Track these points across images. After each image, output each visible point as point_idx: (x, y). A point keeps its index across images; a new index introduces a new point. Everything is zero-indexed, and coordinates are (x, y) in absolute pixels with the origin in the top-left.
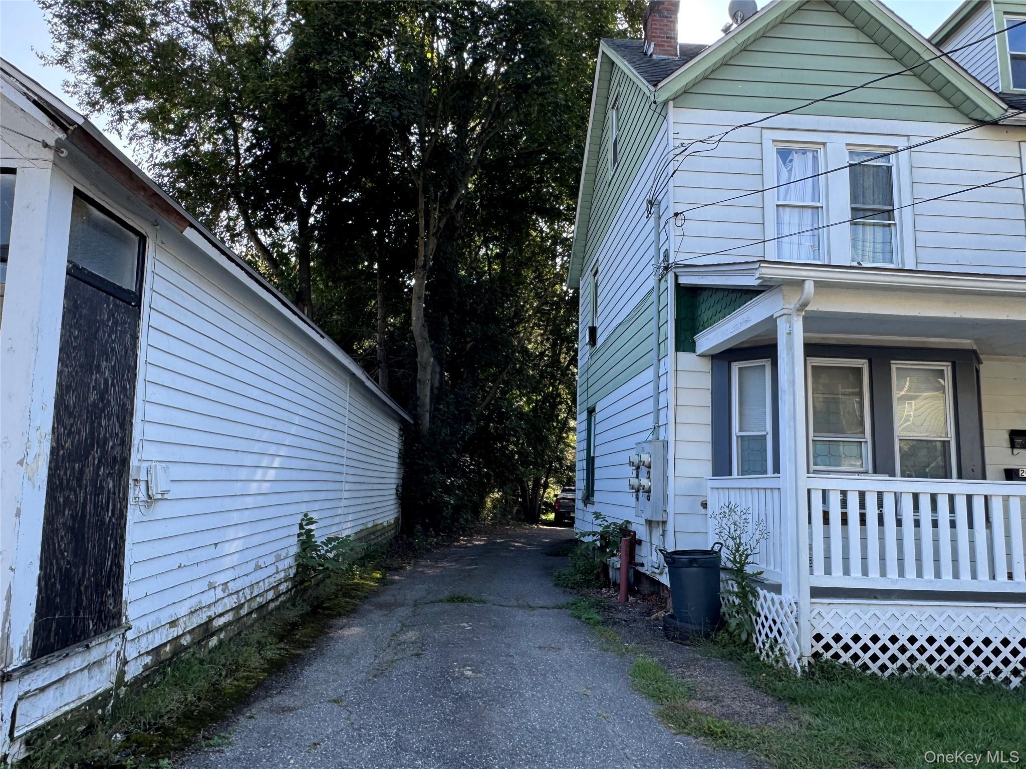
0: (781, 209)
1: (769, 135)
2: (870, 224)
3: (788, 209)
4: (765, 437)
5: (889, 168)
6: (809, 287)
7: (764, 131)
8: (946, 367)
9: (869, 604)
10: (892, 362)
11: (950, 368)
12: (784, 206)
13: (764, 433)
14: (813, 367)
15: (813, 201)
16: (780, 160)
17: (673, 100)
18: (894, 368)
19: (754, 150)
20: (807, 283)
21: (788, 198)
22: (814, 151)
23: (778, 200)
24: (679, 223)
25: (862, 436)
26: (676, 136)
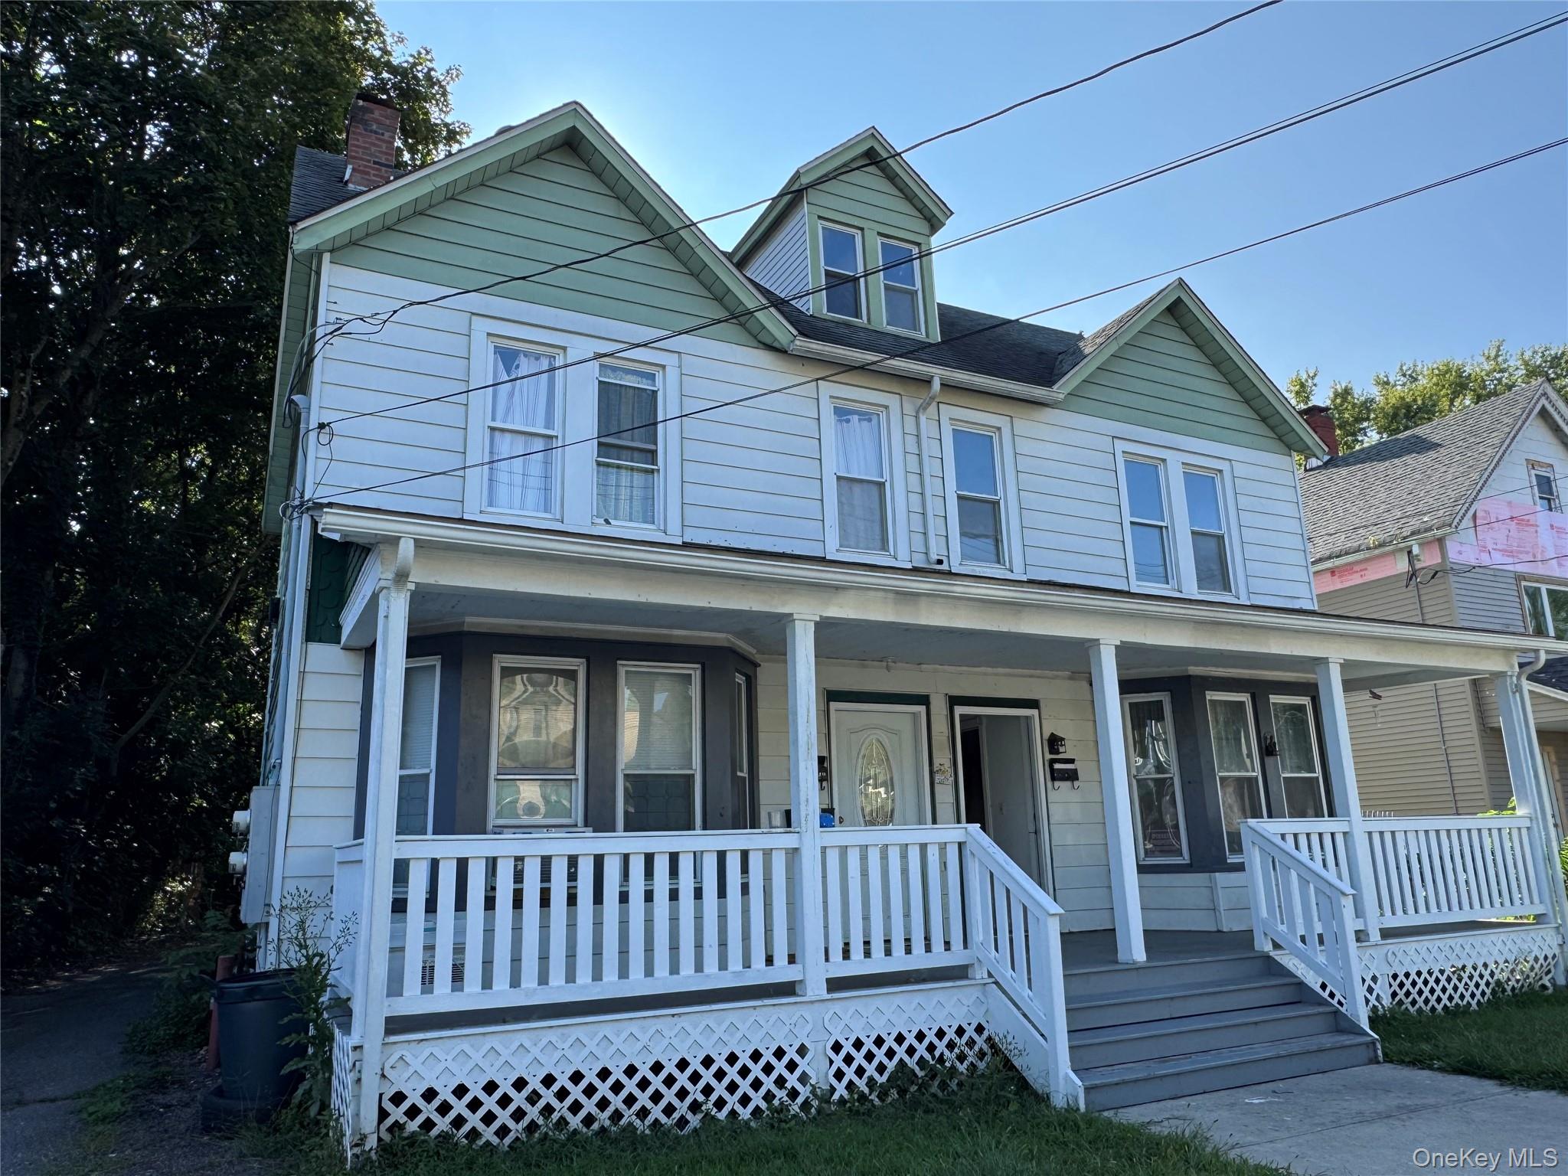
0: (497, 434)
1: (481, 326)
2: (627, 468)
3: (508, 436)
4: (427, 776)
5: (655, 393)
6: (407, 548)
7: (474, 318)
8: (694, 671)
9: (484, 1034)
10: (619, 662)
11: (699, 673)
12: (502, 430)
13: (426, 771)
14: (503, 668)
15: (547, 427)
16: (500, 363)
17: (331, 251)
18: (622, 672)
19: (458, 344)
20: (402, 541)
21: (509, 419)
22: (551, 357)
23: (494, 419)
24: (324, 439)
25: (572, 772)
26: (332, 307)
